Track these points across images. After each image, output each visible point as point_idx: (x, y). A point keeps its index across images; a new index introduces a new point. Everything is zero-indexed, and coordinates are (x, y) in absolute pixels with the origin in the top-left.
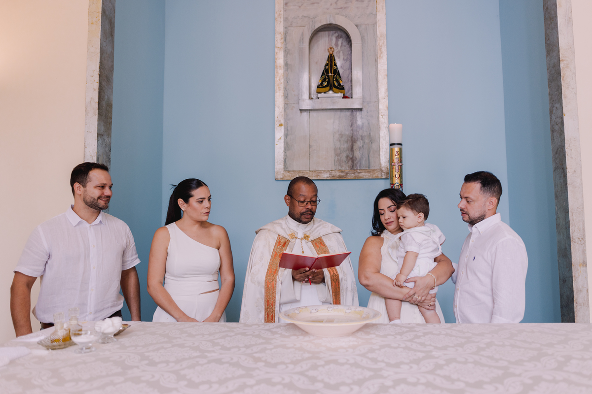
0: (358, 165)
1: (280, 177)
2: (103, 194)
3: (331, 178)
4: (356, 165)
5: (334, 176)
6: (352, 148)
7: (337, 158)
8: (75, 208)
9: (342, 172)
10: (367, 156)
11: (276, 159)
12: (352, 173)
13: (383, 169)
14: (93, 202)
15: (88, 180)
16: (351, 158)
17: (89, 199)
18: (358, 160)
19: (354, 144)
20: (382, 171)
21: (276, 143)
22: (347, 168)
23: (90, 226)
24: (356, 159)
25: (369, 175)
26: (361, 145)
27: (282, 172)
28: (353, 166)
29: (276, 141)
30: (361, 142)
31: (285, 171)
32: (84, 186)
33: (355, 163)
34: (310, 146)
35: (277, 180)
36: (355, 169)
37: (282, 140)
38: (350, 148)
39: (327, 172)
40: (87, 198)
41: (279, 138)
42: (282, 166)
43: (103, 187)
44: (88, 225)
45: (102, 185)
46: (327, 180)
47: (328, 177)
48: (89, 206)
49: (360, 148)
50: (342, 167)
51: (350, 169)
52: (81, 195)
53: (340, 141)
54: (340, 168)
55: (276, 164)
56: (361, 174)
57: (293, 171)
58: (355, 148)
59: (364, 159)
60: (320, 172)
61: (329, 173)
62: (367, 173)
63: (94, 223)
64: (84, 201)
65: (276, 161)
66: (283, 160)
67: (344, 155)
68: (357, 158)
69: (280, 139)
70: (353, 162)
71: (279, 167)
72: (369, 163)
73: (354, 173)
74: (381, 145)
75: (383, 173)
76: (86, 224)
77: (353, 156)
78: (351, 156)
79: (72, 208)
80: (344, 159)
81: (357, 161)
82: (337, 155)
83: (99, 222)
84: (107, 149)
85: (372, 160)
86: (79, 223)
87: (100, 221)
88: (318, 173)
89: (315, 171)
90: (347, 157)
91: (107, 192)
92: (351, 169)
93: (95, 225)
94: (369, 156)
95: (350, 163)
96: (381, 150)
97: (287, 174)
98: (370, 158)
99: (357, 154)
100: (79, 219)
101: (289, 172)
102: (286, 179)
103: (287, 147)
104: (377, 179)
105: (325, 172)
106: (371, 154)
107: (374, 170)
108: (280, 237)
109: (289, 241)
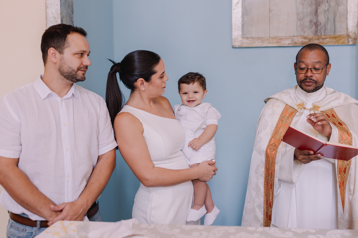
0: (322, 31)
1: (237, 44)
2: (82, 64)
3: (293, 45)
4: (320, 30)
5: (296, 43)
6: (316, 12)
7: (299, 23)
8: (44, 79)
9: (305, 38)
10: (332, 20)
11: (233, 25)
12: (316, 40)
13: (350, 34)
14: (71, 73)
15: (66, 45)
16: (315, 23)
17: (66, 69)
18: (322, 24)
19: (319, 7)
20: (349, 36)
21: (233, 8)
22: (311, 34)
23: (62, 100)
24: (321, 24)
25: (335, 41)
26: (326, 9)
27: (240, 39)
28: (316, 32)
29: (233, 6)
30: (327, 4)
31: (243, 38)
32: (61, 52)
33: (319, 28)
34: (270, 11)
35: (234, 47)
36: (319, 34)
37: (240, 5)
38: (314, 12)
39: (288, 39)
40: (64, 68)
41: (236, 2)
42: (240, 33)
43: (82, 54)
44: (58, 99)
45: (82, 52)
46: (288, 47)
47: (289, 44)
48: (65, 77)
49: (325, 11)
50: (304, 32)
51: (313, 35)
52: (56, 63)
53: (303, 4)
54: (302, 34)
55: (233, 30)
56: (325, 40)
57: (252, 38)
58: (319, 11)
59: (329, 23)
60: (281, 39)
61: (290, 40)
62: (332, 39)
63: (65, 97)
64: (59, 70)
65: (233, 27)
66: (241, 25)
67: (307, 19)
68: (322, 22)
69: (238, 3)
70: (317, 27)
71: (237, 33)
72: (335, 28)
73: (318, 39)
74: (348, 8)
75: (350, 39)
76: (56, 98)
77: (317, 21)
78: (315, 21)
79: (42, 78)
80: (307, 23)
81: (321, 26)
82: (300, 19)
83: (71, 95)
84: (70, 10)
85: (338, 25)
86: (49, 96)
87: (73, 95)
88: (279, 39)
89: (276, 38)
90: (311, 21)
91: (86, 60)
92: (315, 35)
93: (67, 98)
94: (334, 21)
95: (314, 28)
96: (349, 14)
97: (246, 41)
98: (336, 23)
99: (322, 18)
100: (49, 91)
101: (247, 38)
102: (244, 46)
103: (245, 12)
104: (343, 44)
105: (286, 38)
106: (337, 19)
107: (339, 36)
108: (287, 107)
109: (296, 111)
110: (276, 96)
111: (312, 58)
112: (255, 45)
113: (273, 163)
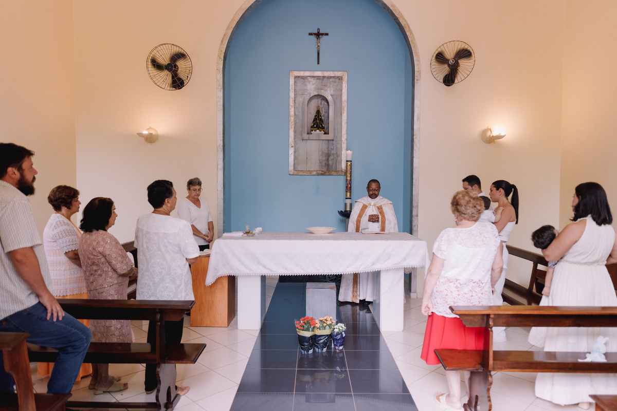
1: (291, 173)
4: (330, 168)
5: (319, 173)
6: (328, 159)
9: (323, 171)
18: (331, 166)
19: (329, 157)
20: (342, 171)
21: (290, 157)
25: (336, 173)
26: (332, 158)
27: (293, 171)
29: (290, 155)
30: (333, 156)
34: (307, 158)
35: (290, 174)
36: (329, 170)
37: (293, 155)
41: (291, 153)
42: (293, 168)
47: (316, 174)
50: (323, 169)
53: (322, 156)
56: (333, 173)
57: (298, 170)
59: (334, 165)
61: (316, 172)
65: (290, 165)
66: (293, 164)
67: (324, 163)
70: (328, 166)
71: (291, 168)
72: (336, 167)
73: (329, 172)
74: (342, 158)
75: (343, 173)
78: (327, 164)
82: (320, 163)
85: (338, 166)
88: (311, 171)
89: (309, 171)
90: (325, 164)
92: (327, 170)
96: (342, 161)
99: (330, 163)
101: (296, 171)
102: (294, 174)
103: (295, 158)
104: (340, 175)
105: (314, 171)
106: (337, 163)
107: (338, 171)
108: (364, 205)
109: (367, 206)
110: (358, 200)
111: (374, 186)
112: (300, 174)
113: (359, 227)
